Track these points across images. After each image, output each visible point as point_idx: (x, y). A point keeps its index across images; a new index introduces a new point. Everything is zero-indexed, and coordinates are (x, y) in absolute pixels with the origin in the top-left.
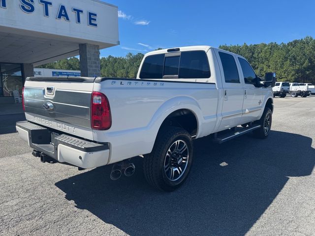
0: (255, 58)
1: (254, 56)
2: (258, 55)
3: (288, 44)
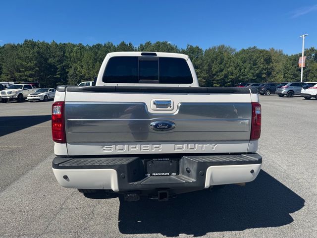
1: (65, 54)
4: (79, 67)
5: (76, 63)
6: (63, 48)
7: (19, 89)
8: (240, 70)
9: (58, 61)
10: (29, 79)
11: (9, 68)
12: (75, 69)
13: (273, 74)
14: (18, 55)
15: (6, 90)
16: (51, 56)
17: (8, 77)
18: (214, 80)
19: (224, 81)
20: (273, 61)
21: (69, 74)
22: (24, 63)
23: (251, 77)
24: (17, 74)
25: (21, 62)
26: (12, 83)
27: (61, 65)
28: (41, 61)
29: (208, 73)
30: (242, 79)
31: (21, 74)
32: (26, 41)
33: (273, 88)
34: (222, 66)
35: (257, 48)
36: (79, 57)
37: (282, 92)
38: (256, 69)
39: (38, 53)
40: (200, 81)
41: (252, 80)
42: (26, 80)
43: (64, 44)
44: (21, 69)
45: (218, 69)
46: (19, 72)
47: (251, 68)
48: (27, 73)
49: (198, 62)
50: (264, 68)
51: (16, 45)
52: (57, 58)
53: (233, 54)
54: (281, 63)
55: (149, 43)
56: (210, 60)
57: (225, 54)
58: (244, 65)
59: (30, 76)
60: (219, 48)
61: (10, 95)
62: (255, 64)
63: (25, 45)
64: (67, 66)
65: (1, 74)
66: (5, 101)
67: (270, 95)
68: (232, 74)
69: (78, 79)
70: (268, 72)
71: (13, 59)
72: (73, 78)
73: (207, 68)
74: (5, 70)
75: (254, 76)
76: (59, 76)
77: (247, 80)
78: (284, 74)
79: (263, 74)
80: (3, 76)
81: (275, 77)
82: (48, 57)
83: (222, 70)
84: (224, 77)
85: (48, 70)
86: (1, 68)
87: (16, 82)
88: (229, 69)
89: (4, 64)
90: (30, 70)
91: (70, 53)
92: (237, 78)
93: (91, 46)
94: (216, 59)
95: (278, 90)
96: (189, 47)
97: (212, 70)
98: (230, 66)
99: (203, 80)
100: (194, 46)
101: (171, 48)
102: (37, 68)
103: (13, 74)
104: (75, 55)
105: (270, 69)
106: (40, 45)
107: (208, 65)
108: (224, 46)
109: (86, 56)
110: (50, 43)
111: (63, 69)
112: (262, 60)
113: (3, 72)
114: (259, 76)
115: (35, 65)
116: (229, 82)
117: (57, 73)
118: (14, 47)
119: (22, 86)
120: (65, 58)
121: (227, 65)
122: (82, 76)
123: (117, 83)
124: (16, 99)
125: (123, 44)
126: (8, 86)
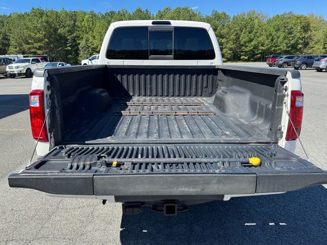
0: (78, 27)
2: (80, 24)
4: (90, 37)
5: (87, 33)
6: (73, 16)
7: (27, 64)
8: (272, 40)
9: (68, 32)
10: (39, 52)
11: (17, 40)
12: (87, 40)
13: (311, 44)
14: (25, 25)
15: (14, 65)
16: (61, 26)
17: (17, 50)
18: (242, 52)
19: (254, 52)
20: (311, 28)
21: (80, 46)
22: (33, 34)
23: (285, 48)
24: (26, 47)
25: (29, 33)
26: (21, 56)
27: (72, 36)
28: (50, 32)
29: (235, 43)
30: (274, 50)
31: (29, 46)
32: (33, 9)
33: (309, 61)
34: (252, 35)
35: (294, 13)
36: (91, 27)
37: (321, 66)
38: (291, 38)
39: (47, 22)
40: (226, 52)
41: (286, 52)
42: (35, 53)
43: (75, 12)
44: (30, 41)
45: (247, 39)
46: (28, 44)
47: (285, 38)
48: (37, 45)
49: (224, 31)
50: (301, 37)
51: (23, 14)
52: (67, 28)
53: (265, 21)
54: (321, 31)
55: (168, 9)
56: (238, 28)
57: (256, 21)
58: (278, 34)
59: (40, 48)
60: (249, 14)
61: (18, 70)
62: (291, 33)
63: (32, 14)
64: (78, 37)
65: (9, 46)
66: (13, 76)
67: (305, 69)
68: (263, 45)
69: (90, 51)
70: (305, 42)
71: (21, 29)
72: (85, 50)
73: (234, 37)
74: (12, 42)
75: (288, 47)
76: (69, 48)
77: (279, 51)
78: (324, 44)
79: (299, 44)
80: (11, 49)
81: (313, 47)
82: (58, 27)
83: (251, 41)
84: (254, 48)
85: (58, 41)
86: (8, 40)
87: (25, 55)
88: (259, 39)
89: (11, 35)
90: (39, 42)
91: (82, 22)
92: (268, 49)
93: (104, 14)
94: (245, 27)
95: (316, 64)
96: (214, 13)
97: (240, 40)
98: (261, 35)
99: (229, 52)
100: (220, 12)
101: (193, 14)
102: (46, 40)
103: (22, 46)
104: (86, 24)
105: (307, 39)
106: (49, 14)
107: (236, 35)
108: (254, 12)
109: (98, 24)
110: (59, 12)
111: (74, 40)
112: (299, 28)
113: (11, 44)
114: (294, 47)
115: (45, 36)
116: (259, 54)
117: (68, 45)
118: (21, 17)
119: (29, 60)
120: (76, 28)
121: (258, 34)
122: (94, 48)
123: (123, 60)
124: (24, 74)
125: (139, 11)
126: (16, 59)
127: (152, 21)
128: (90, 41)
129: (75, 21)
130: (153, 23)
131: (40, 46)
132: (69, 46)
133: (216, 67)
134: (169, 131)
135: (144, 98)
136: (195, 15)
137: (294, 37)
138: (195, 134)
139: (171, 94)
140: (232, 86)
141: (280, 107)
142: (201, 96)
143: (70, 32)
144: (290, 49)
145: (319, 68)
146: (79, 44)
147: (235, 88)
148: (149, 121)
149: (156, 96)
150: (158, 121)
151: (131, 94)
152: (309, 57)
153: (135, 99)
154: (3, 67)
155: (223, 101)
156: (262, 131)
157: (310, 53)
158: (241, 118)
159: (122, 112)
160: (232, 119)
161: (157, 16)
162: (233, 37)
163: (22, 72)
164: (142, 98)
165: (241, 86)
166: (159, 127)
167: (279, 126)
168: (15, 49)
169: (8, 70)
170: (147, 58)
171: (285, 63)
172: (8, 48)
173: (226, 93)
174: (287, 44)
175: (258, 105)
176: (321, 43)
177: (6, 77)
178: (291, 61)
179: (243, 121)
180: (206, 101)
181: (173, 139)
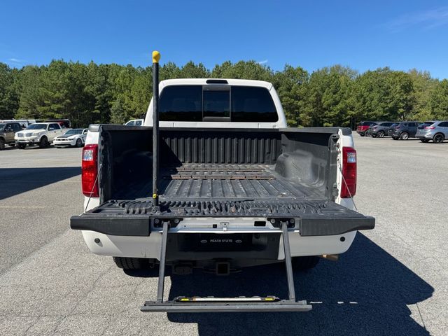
0: (110, 85)
1: (108, 81)
2: (114, 81)
3: (147, 69)
4: (126, 98)
5: (123, 93)
6: (105, 71)
7: (42, 130)
8: (364, 103)
9: (97, 90)
10: (57, 116)
11: (28, 100)
12: (122, 102)
13: (416, 108)
14: (41, 81)
15: (25, 132)
16: (88, 83)
17: (27, 113)
18: (325, 117)
19: (341, 118)
20: (414, 88)
21: (113, 108)
22: (50, 93)
23: (381, 113)
24: (40, 109)
25: (46, 91)
26: (33, 121)
27: (102, 95)
28: (73, 90)
29: (316, 106)
30: (367, 115)
31: (45, 108)
32: (53, 61)
33: (412, 129)
34: (337, 97)
35: (391, 69)
36: (127, 84)
37: (426, 136)
38: (388, 101)
39: (70, 78)
40: (303, 118)
41: (382, 118)
42: (52, 117)
43: (107, 65)
44: (46, 102)
45: (331, 101)
46: (43, 106)
47: (380, 100)
48: (54, 107)
49: (301, 91)
50: (401, 99)
51: (39, 67)
52: (96, 86)
53: (354, 78)
54: (427, 92)
55: (228, 64)
56: (318, 88)
57: (342, 79)
58: (371, 95)
59: (58, 111)
60: (332, 70)
61: (29, 138)
62: (387, 94)
63: (52, 68)
64: (110, 97)
65: (17, 109)
66: (22, 146)
67: (407, 140)
68: (352, 109)
69: (126, 115)
70: (407, 105)
71: (35, 87)
72: (118, 114)
73: (314, 99)
74: (23, 103)
75: (386, 112)
76: (98, 111)
77: (374, 117)
78: (433, 108)
79: (400, 108)
80: (21, 111)
81: (418, 112)
82: (84, 84)
83: (336, 103)
84: (341, 112)
85: (83, 102)
86: (18, 100)
87: (39, 120)
88: (347, 101)
89: (22, 94)
90: (58, 102)
91: (115, 78)
92: (360, 114)
93: (145, 69)
94: (329, 86)
95: (419, 133)
96: (287, 68)
97: (322, 102)
98: (349, 96)
99: (308, 117)
100: (295, 67)
101: (261, 69)
102: (68, 101)
103: (35, 108)
104: (121, 81)
105: (410, 101)
106: (73, 68)
107: (316, 96)
108: (339, 67)
109: (137, 82)
110: (87, 65)
111: (104, 101)
112: (398, 88)
113: (21, 106)
114: (393, 111)
115: (66, 96)
116: (347, 120)
117: (96, 107)
118: (36, 71)
119: (46, 125)
120: (107, 85)
121: (345, 95)
122: (131, 112)
123: (172, 122)
124: (38, 143)
125: (191, 65)
126: (26, 125)
127: (206, 79)
128: (126, 102)
129: (107, 77)
130: (208, 82)
131: (59, 109)
132: (98, 109)
133: (280, 130)
134: (223, 191)
135: (196, 165)
136: (262, 71)
137: (392, 99)
138: (250, 194)
139: (228, 160)
140: (296, 149)
141: (334, 165)
142: (263, 163)
143: (101, 90)
144: (387, 114)
145: (424, 137)
146: (111, 106)
147: (299, 151)
148: (202, 184)
149: (210, 162)
150: (212, 184)
151: (181, 161)
152: (410, 125)
153: (186, 165)
154: (11, 134)
155: (284, 165)
156: (321, 192)
157: (415, 120)
158: (302, 181)
159: (172, 176)
160: (293, 183)
161: (213, 72)
162: (312, 98)
163: (36, 141)
164: (194, 165)
165: (304, 149)
166: (212, 189)
167: (335, 184)
168: (25, 112)
169: (16, 137)
170: (200, 120)
171: (380, 131)
172: (16, 111)
173: (287, 156)
174: (384, 108)
175: (319, 168)
176: (429, 106)
177: (13, 147)
178: (388, 130)
179: (304, 185)
180: (268, 168)
181: (226, 197)
